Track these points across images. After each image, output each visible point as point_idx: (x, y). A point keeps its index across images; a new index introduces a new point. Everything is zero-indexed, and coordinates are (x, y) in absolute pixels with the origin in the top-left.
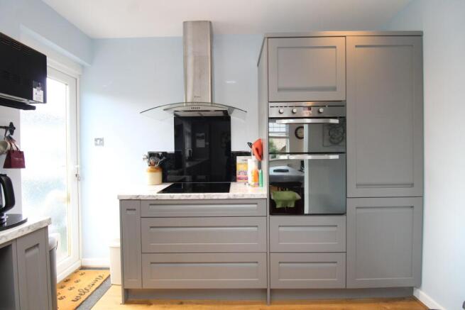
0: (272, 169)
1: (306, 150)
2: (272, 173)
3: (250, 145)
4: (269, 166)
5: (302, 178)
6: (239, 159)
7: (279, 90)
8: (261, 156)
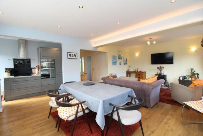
0: (42, 72)
1: (50, 67)
2: (42, 73)
3: (36, 66)
4: (41, 72)
5: (49, 74)
6: (33, 69)
7: (43, 57)
8: (39, 68)
